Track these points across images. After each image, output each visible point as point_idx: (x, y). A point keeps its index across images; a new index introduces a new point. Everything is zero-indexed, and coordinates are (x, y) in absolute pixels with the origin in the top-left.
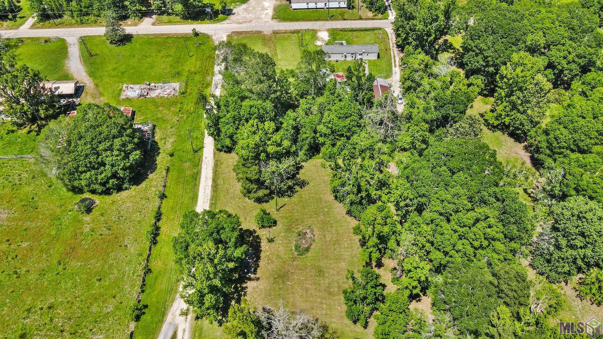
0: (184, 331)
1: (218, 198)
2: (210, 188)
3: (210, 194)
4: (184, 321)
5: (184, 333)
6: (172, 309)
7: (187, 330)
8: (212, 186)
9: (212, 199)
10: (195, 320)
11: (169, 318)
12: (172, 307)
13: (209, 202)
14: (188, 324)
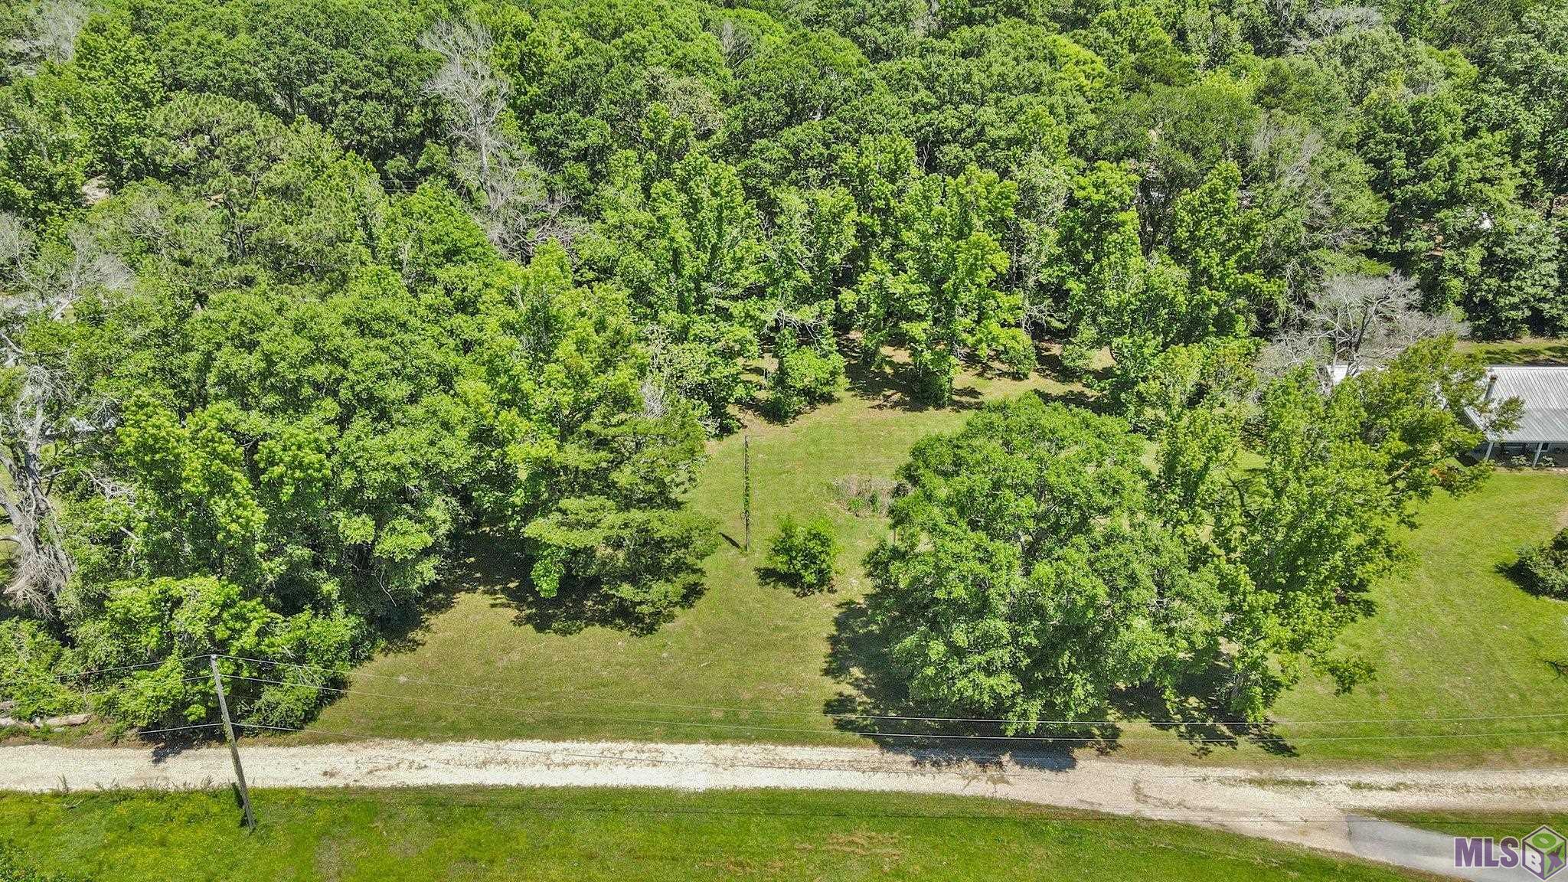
0: (1358, 786)
1: (642, 716)
2: (561, 745)
3: (603, 745)
4: (1321, 790)
5: (1370, 787)
6: (1279, 838)
7: (1354, 779)
8: (555, 739)
9: (646, 737)
10: (1295, 755)
11: (1330, 844)
12: (1270, 837)
13: (662, 746)
14: (1323, 778)
